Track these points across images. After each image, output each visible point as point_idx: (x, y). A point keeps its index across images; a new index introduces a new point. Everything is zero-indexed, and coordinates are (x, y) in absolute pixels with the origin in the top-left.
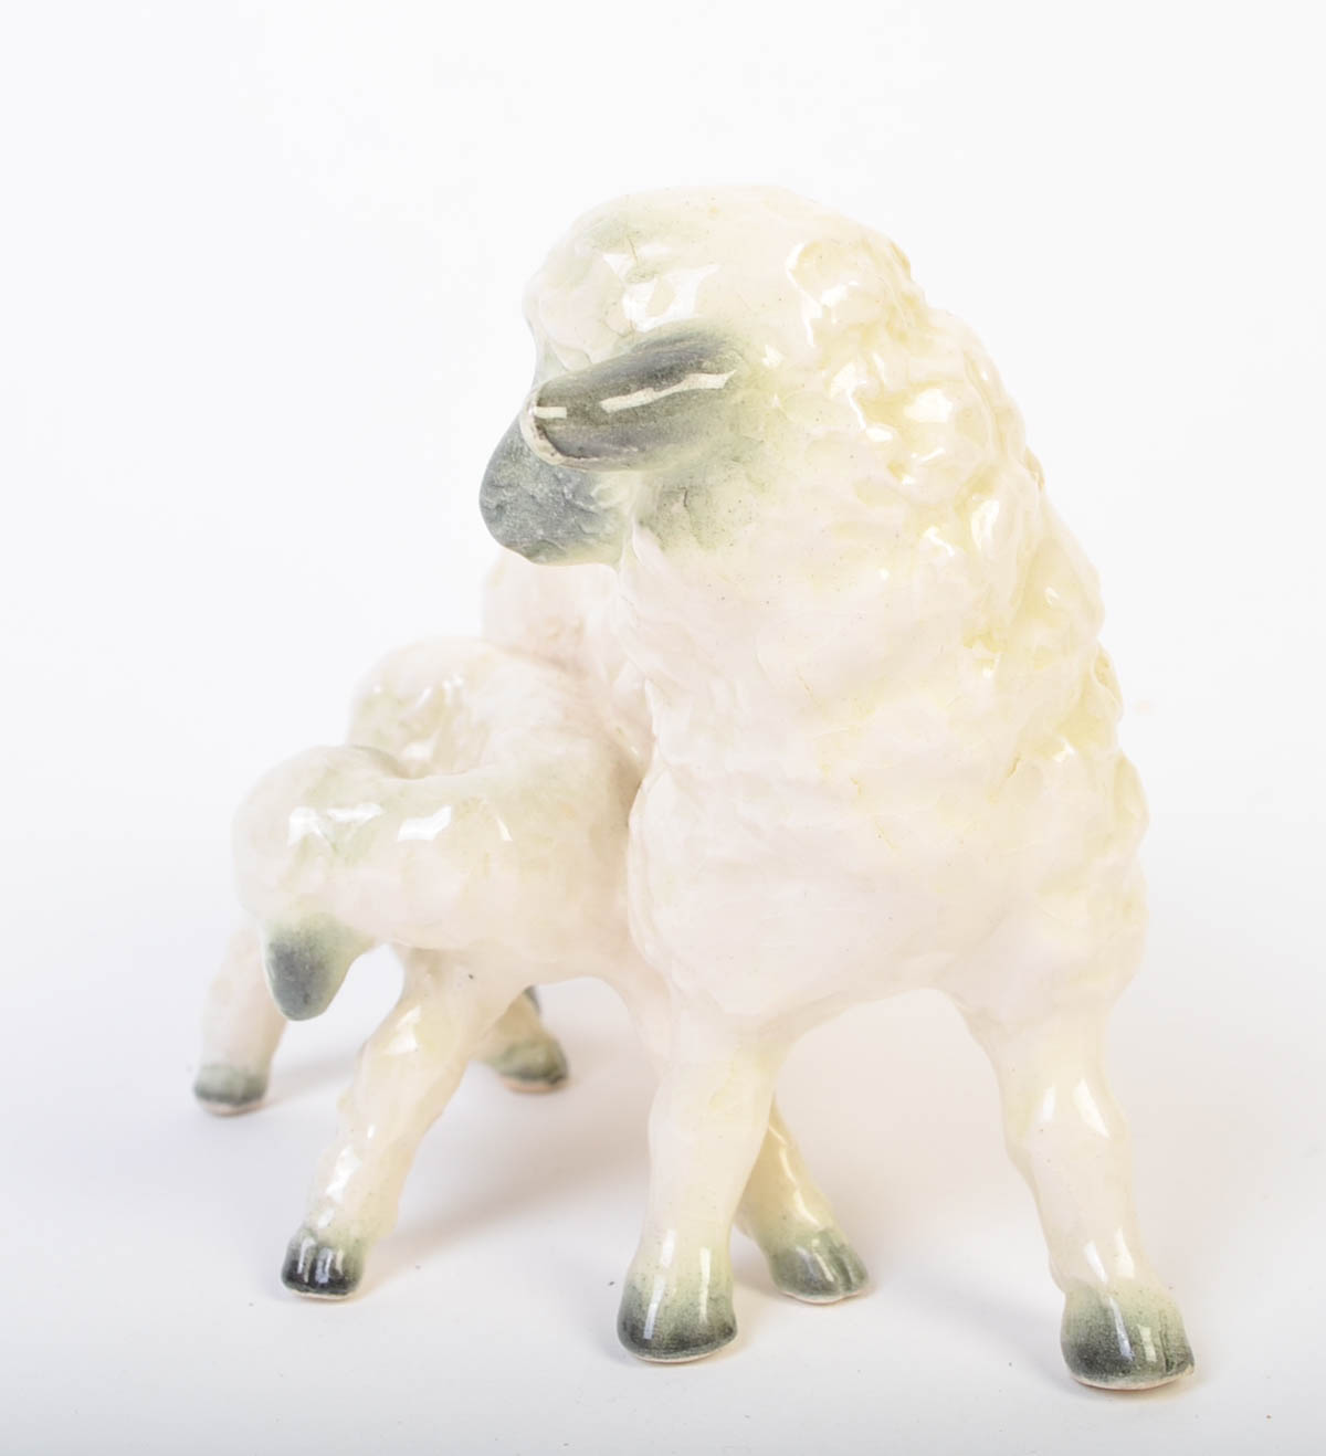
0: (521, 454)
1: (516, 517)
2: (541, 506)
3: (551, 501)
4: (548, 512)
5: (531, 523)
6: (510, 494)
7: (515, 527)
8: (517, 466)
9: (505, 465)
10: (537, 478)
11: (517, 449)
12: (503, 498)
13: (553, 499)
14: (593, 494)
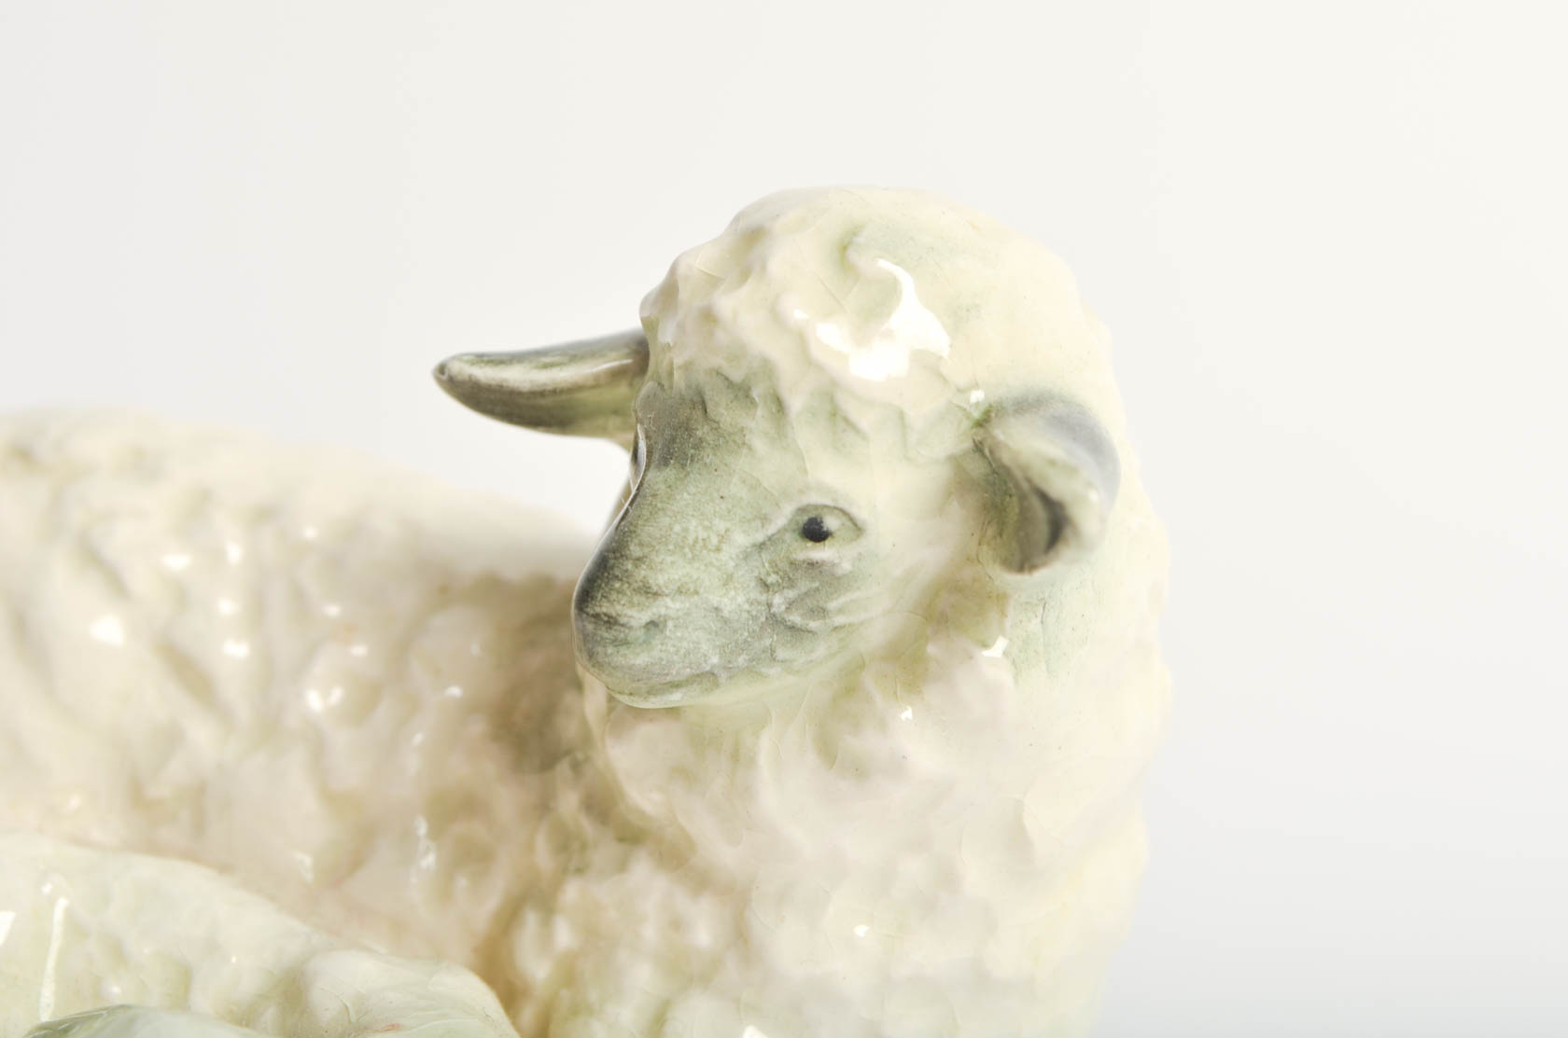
0: (705, 546)
1: (681, 639)
2: (726, 621)
3: (745, 615)
4: (735, 631)
5: (705, 647)
6: (678, 605)
7: (677, 652)
8: (696, 565)
9: (673, 563)
10: (728, 580)
11: (696, 541)
12: (663, 611)
13: (748, 612)
14: (832, 605)
